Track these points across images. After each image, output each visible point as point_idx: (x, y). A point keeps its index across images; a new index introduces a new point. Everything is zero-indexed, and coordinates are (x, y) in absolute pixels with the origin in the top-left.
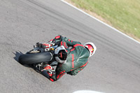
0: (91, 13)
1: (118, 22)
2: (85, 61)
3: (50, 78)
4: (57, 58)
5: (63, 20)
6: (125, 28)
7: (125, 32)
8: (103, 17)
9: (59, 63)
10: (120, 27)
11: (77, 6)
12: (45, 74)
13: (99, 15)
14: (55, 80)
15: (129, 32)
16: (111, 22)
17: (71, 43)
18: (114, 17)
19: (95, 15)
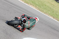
0: (30, 5)
1: (42, 9)
2: (34, 24)
3: (20, 31)
4: (23, 23)
5: (19, 8)
6: (45, 12)
8: (36, 7)
9: (24, 25)
10: (42, 11)
11: (25, 3)
12: (18, 29)
13: (34, 6)
14: (22, 32)
16: (39, 9)
17: (29, 17)
18: (40, 7)
19: (32, 6)
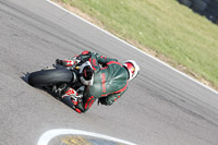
0: (71, 8)
1: (114, 22)
2: (122, 83)
5: (30, 19)
6: (124, 32)
7: (124, 37)
10: (116, 31)
13: (84, 12)
15: (131, 38)
16: (103, 23)
18: (108, 15)
19: (78, 11)
